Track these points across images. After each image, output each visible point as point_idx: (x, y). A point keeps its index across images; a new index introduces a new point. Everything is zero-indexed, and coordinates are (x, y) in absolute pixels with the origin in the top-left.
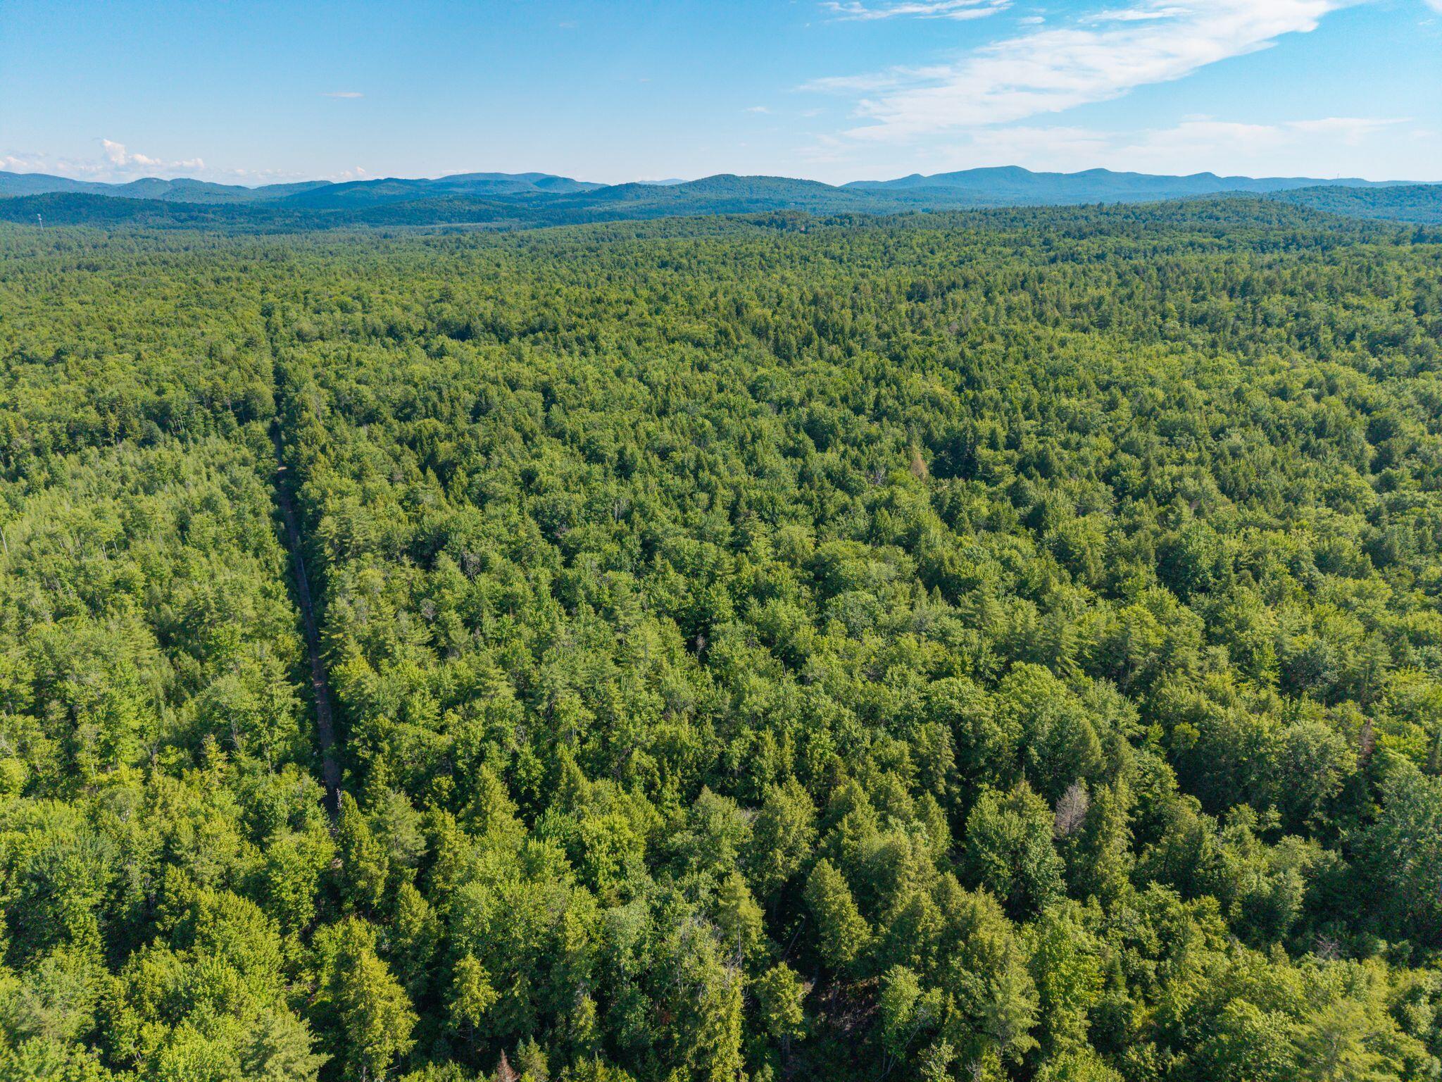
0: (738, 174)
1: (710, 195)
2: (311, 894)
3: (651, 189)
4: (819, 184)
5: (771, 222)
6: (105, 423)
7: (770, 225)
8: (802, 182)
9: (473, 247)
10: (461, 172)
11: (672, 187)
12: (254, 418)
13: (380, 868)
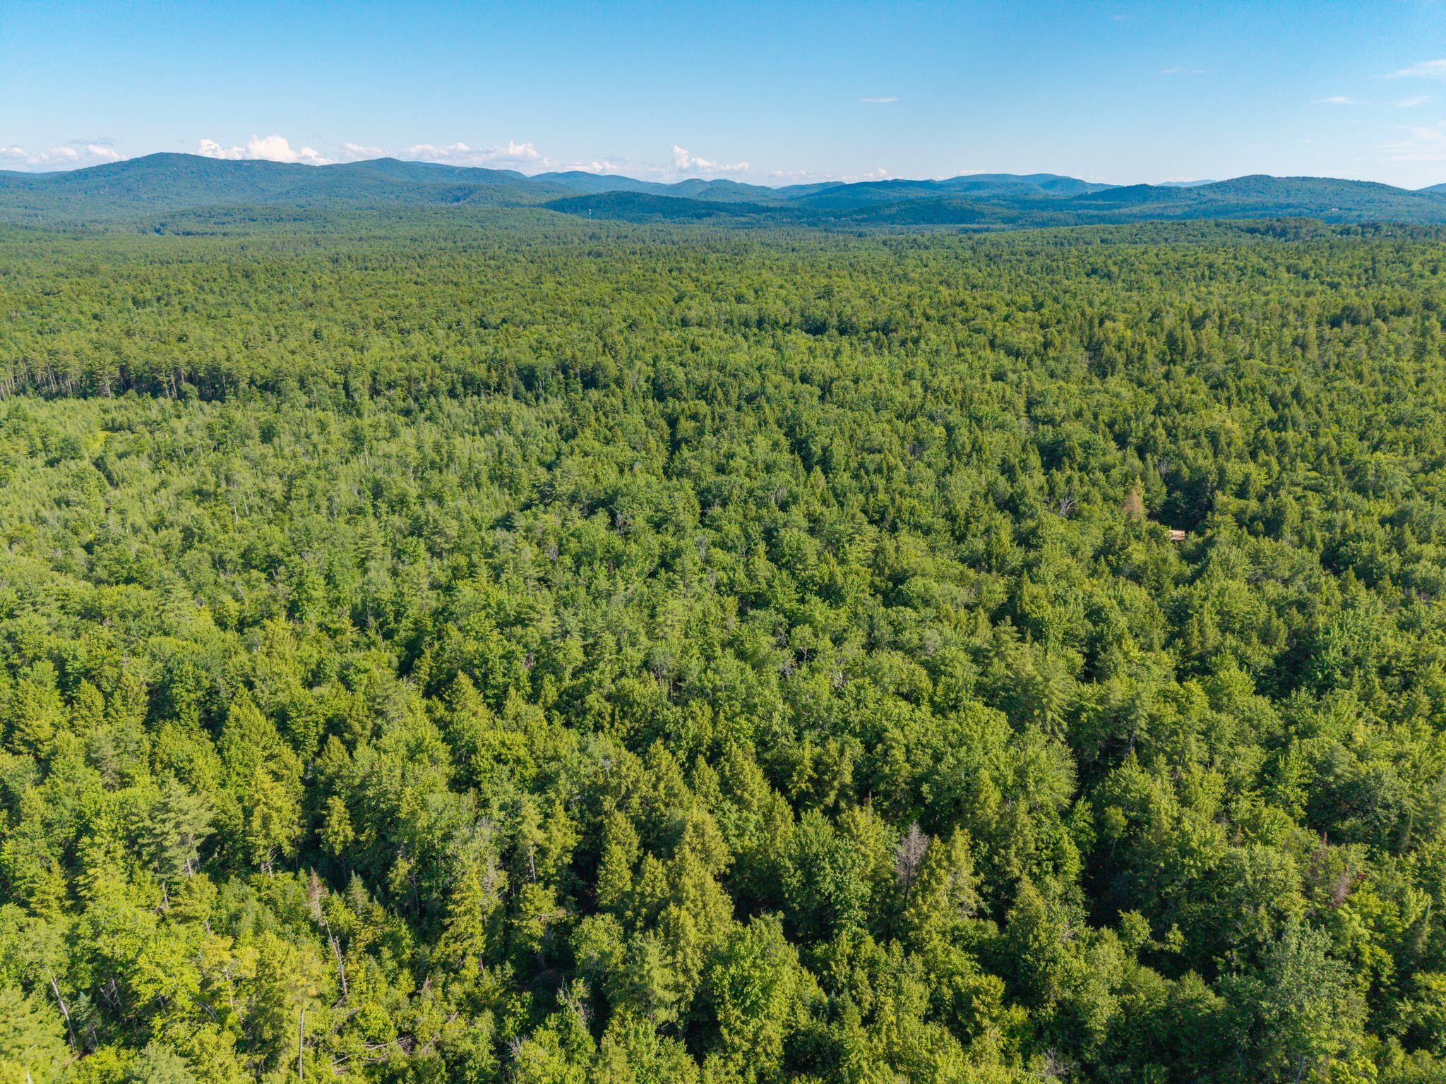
0: (1274, 174)
1: (1232, 199)
2: (317, 733)
3: (1165, 192)
4: (1383, 187)
5: (1269, 230)
6: (489, 377)
7: (1266, 233)
8: (1359, 184)
9: (927, 248)
10: (978, 172)
11: (1189, 190)
12: (596, 387)
13: (364, 728)
